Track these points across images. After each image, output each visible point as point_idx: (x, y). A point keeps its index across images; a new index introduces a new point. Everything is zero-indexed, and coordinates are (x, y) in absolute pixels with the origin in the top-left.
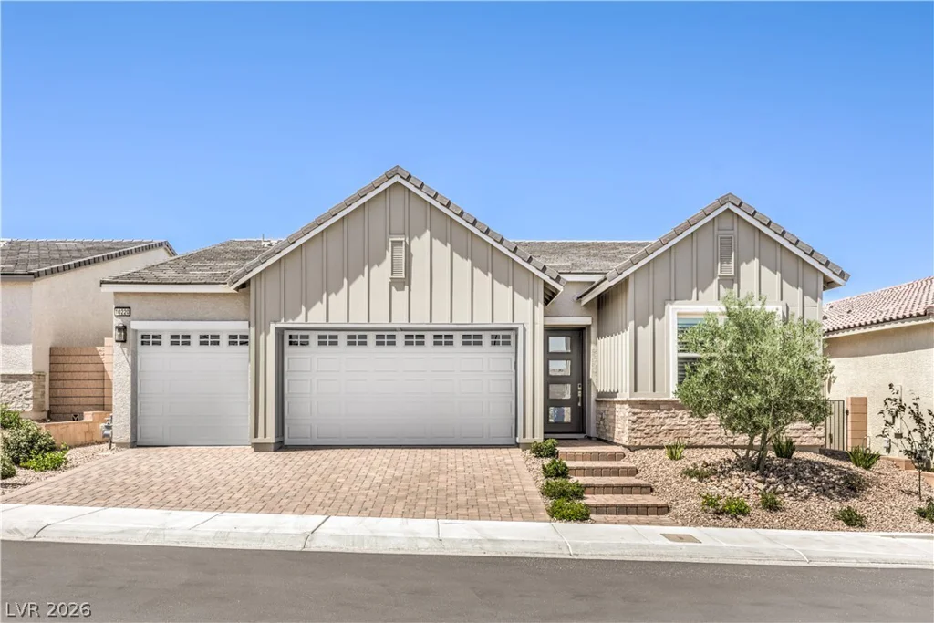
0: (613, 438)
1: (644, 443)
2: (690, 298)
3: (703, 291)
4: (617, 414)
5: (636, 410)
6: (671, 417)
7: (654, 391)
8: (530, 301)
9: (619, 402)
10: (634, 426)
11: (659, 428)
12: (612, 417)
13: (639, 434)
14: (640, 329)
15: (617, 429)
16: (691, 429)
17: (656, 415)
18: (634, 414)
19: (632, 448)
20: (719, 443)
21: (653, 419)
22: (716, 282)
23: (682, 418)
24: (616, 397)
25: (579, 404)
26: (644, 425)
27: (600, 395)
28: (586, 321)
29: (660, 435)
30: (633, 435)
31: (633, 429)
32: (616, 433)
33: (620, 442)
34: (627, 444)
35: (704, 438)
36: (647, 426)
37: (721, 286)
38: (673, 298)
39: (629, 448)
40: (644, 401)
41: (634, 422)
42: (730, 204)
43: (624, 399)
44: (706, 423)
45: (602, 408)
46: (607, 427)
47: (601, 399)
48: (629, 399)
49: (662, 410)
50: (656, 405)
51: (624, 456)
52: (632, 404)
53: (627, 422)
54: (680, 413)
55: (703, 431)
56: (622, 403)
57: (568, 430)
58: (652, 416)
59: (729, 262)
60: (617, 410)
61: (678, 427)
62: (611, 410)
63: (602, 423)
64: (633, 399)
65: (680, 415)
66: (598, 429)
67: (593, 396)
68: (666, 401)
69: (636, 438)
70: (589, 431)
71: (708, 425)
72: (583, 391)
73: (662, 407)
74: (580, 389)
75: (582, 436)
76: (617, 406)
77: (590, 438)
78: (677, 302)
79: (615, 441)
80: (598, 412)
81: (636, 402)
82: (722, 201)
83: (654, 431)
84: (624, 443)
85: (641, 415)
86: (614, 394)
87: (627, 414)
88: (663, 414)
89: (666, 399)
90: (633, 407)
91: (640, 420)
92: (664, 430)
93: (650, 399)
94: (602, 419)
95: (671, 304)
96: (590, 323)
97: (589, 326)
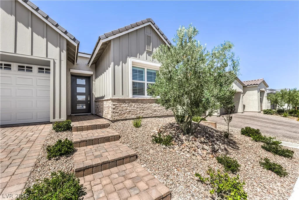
0: (103, 115)
1: (118, 118)
2: (136, 57)
3: (141, 55)
4: (104, 105)
5: (114, 103)
6: (130, 106)
7: (123, 95)
8: (58, 49)
9: (105, 100)
10: (114, 111)
11: (125, 111)
12: (102, 107)
13: (116, 114)
14: (116, 66)
15: (104, 112)
16: (138, 111)
17: (124, 105)
18: (114, 105)
19: (113, 121)
20: (148, 116)
21: (122, 107)
22: (145, 52)
23: (134, 106)
24: (104, 98)
25: (89, 103)
26: (119, 110)
27: (97, 99)
28: (91, 73)
29: (126, 114)
30: (113, 115)
31: (113, 112)
32: (104, 114)
33: (106, 118)
34: (111, 119)
35: (143, 114)
36: (120, 110)
37: (147, 54)
38: (130, 55)
39: (111, 121)
40: (118, 99)
41: (114, 109)
42: (151, 23)
43: (109, 98)
44: (143, 108)
45: (97, 104)
46: (100, 111)
47: (97, 100)
48: (111, 98)
49: (126, 103)
50: (124, 101)
51: (110, 125)
52: (113, 100)
53: (110, 109)
54: (134, 104)
55: (142, 111)
56: (108, 100)
57: (85, 112)
58: (122, 106)
59: (150, 46)
60: (104, 104)
61: (133, 110)
62: (101, 104)
63: (97, 109)
64: (113, 98)
65: (134, 105)
66: (96, 111)
67: (94, 99)
68: (128, 99)
69: (115, 116)
70: (92, 112)
71: (144, 109)
72: (90, 98)
73: (126, 102)
74: (89, 97)
75: (90, 113)
76: (104, 102)
77: (93, 114)
78: (132, 57)
79: (103, 117)
80: (95, 105)
81: (115, 99)
82: (149, 21)
83: (123, 113)
84: (109, 118)
85: (117, 106)
86: (103, 97)
87: (110, 105)
88: (127, 105)
89: (128, 98)
90: (113, 102)
91: (117, 108)
92: (127, 112)
93: (121, 98)
94: (97, 108)
95: (130, 58)
96: (93, 74)
97: (92, 75)
